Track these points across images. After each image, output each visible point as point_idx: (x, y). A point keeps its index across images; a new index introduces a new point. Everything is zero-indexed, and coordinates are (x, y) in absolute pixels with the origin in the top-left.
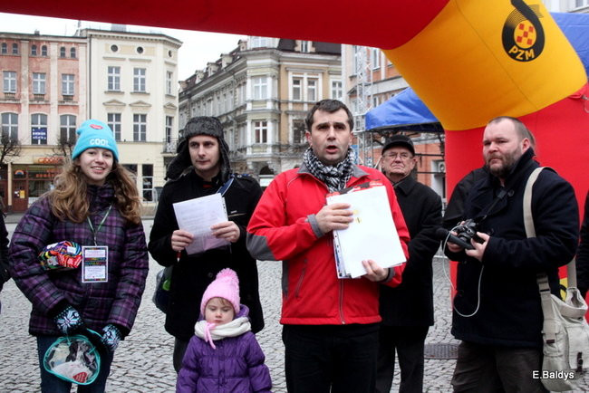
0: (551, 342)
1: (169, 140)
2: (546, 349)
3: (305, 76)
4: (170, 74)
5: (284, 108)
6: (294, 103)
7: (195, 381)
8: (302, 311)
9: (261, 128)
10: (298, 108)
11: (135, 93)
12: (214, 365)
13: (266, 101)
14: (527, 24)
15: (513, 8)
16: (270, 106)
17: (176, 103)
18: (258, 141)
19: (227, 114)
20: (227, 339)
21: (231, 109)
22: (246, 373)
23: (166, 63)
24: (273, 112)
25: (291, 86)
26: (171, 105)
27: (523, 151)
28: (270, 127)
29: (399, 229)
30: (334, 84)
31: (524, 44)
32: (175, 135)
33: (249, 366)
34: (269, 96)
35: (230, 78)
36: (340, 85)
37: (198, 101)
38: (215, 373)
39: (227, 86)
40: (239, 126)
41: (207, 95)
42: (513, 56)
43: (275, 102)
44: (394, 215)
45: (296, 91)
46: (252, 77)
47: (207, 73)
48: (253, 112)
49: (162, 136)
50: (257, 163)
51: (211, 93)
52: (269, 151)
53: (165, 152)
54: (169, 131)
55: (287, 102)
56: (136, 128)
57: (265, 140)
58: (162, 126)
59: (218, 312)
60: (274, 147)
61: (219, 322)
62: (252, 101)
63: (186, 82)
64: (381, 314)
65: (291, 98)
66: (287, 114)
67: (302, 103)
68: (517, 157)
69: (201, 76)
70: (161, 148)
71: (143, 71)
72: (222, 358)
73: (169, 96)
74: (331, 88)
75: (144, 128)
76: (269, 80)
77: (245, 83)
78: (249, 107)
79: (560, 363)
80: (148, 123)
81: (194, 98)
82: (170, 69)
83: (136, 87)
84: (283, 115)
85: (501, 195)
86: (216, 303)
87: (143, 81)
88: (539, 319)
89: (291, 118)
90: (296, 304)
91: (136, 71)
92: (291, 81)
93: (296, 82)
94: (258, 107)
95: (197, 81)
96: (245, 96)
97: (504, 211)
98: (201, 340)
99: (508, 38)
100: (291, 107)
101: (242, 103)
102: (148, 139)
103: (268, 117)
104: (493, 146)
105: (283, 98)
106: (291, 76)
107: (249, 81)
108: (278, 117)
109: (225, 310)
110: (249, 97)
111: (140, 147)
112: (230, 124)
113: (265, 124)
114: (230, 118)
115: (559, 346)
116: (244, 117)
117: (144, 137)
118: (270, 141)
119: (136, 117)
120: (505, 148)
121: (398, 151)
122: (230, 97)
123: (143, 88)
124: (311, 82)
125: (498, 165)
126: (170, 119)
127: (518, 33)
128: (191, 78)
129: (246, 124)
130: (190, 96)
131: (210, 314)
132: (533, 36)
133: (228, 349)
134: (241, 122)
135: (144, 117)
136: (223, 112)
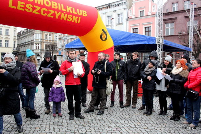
0: (108, 87)
1: (14, 47)
2: (107, 88)
3: (48, 34)
4: (15, 31)
5: (43, 41)
6: (45, 40)
7: (52, 94)
8: (69, 83)
9: (37, 45)
10: (46, 41)
11: (6, 35)
12: (56, 92)
13: (39, 39)
14: (105, 34)
15: (102, 31)
16: (40, 40)
17: (16, 38)
18: (37, 48)
19: (29, 42)
20: (58, 87)
21: (30, 40)
22: (61, 93)
23: (14, 28)
24: (40, 42)
25: (45, 36)
26: (15, 39)
27: (104, 58)
28: (40, 45)
29: (83, 70)
30: (55, 36)
31: (104, 38)
32: (16, 46)
33: (61, 92)
34: (40, 38)
35: (30, 33)
36: (57, 36)
37: (21, 38)
38: (56, 93)
39: (29, 35)
40: (32, 45)
41: (24, 37)
42: (102, 40)
43: (41, 39)
44: (83, 67)
45: (46, 37)
46: (36, 33)
47: (24, 31)
48: (36, 41)
49: (12, 46)
50: (36, 54)
51: (25, 36)
52: (39, 51)
53: (13, 50)
54: (14, 45)
55: (44, 40)
56: (6, 44)
57: (38, 48)
58: (13, 43)
59: (57, 83)
60: (40, 50)
61: (57, 84)
62: (36, 39)
63: (18, 33)
64: (81, 83)
65: (45, 39)
66: (44, 42)
67: (48, 40)
68: (103, 60)
69: (23, 32)
70: (12, 49)
71: (8, 30)
72: (57, 91)
73: (15, 36)
74: (54, 37)
75: (8, 44)
76: (40, 34)
77: (34, 35)
78: (35, 40)
79: (109, 90)
80: (9, 43)
81: (20, 37)
82: (15, 30)
83: (6, 34)
84: (43, 43)
85: (101, 65)
86: (56, 81)
87: (8, 32)
88: (106, 84)
89: (45, 43)
90: (67, 82)
91: (6, 30)
92: (45, 35)
93: (46, 35)
94: (37, 40)
95: (21, 33)
96: (34, 37)
97: (102, 68)
98: (54, 87)
99: (101, 37)
100: (45, 41)
101: (33, 39)
102: (9, 47)
103: (39, 43)
104: (99, 58)
105: (43, 39)
106: (45, 34)
107: (35, 34)
108: (42, 43)
109: (58, 82)
110: (35, 38)
111: (7, 49)
112: (30, 44)
113: (38, 45)
114: (30, 42)
115: (109, 88)
116: (33, 42)
117: (8, 46)
118: (40, 48)
119: (6, 41)
120: (101, 58)
121: (83, 56)
122: (30, 38)
123: (8, 34)
124: (50, 35)
125: (100, 61)
126: (15, 42)
127: (103, 36)
128: (20, 32)
129: (34, 44)
130: (19, 37)
131: (55, 83)
132: (105, 37)
133: (58, 89)
134: (32, 44)
135: (8, 41)
136: (28, 41)
